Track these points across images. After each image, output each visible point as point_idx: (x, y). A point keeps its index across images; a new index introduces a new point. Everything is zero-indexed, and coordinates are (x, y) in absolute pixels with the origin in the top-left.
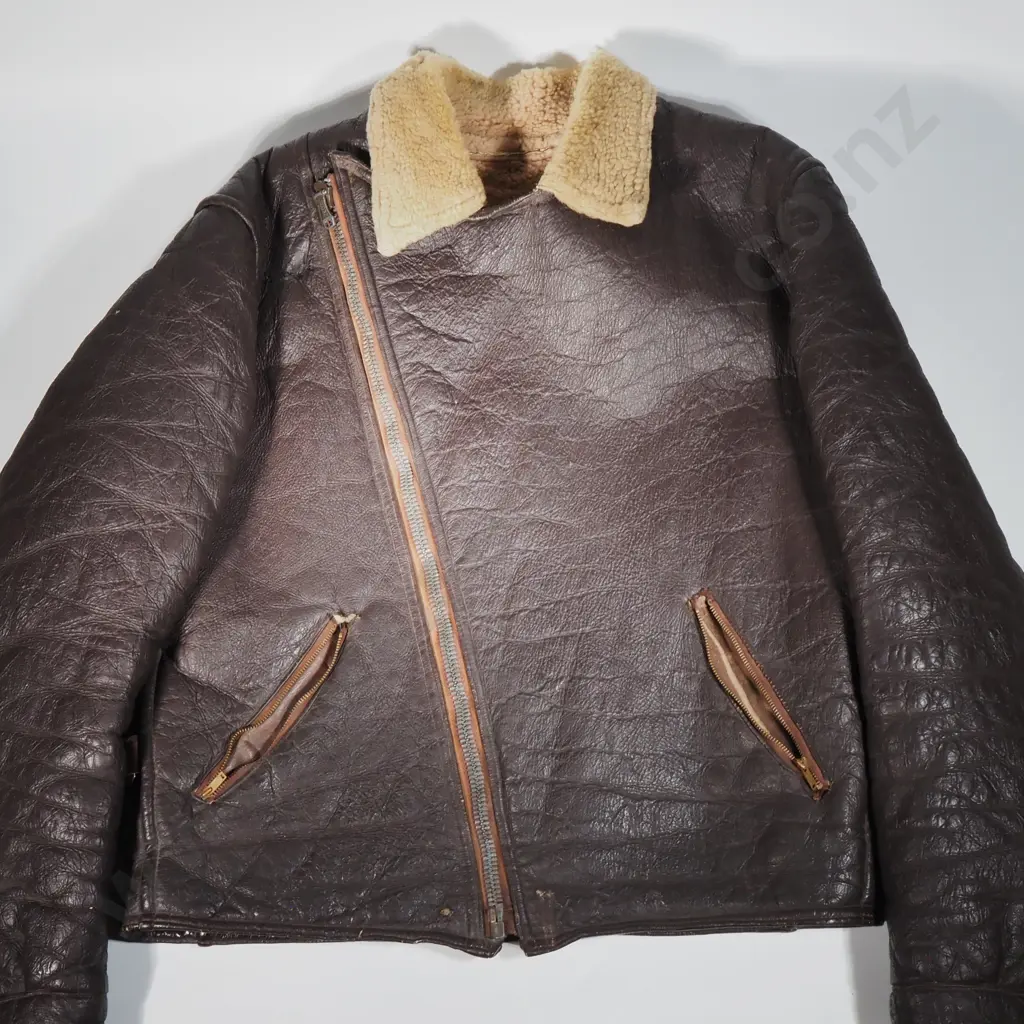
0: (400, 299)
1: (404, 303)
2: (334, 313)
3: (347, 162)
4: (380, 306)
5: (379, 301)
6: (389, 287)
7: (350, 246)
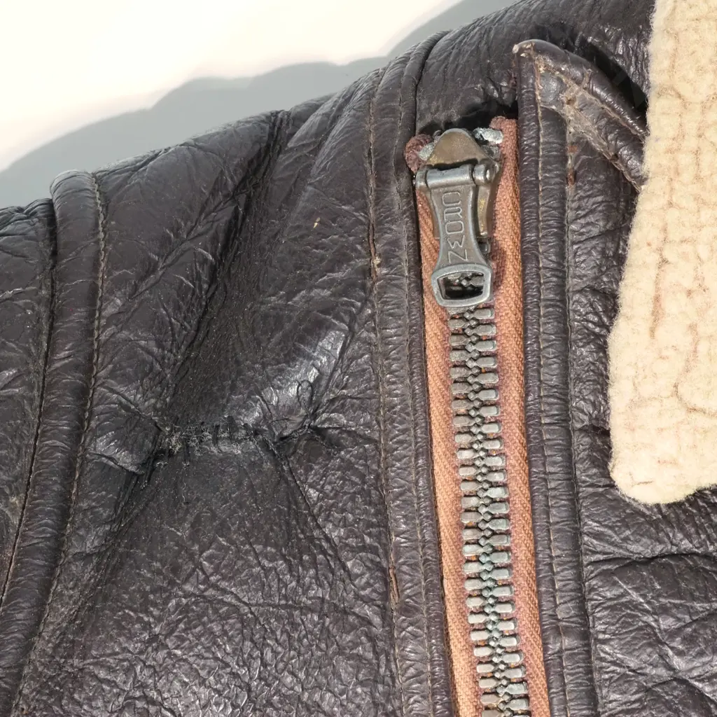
0: (667, 623)
1: (677, 643)
2: (384, 613)
3: (575, 91)
4: (586, 635)
5: (583, 614)
6: (628, 566)
7: (513, 392)
